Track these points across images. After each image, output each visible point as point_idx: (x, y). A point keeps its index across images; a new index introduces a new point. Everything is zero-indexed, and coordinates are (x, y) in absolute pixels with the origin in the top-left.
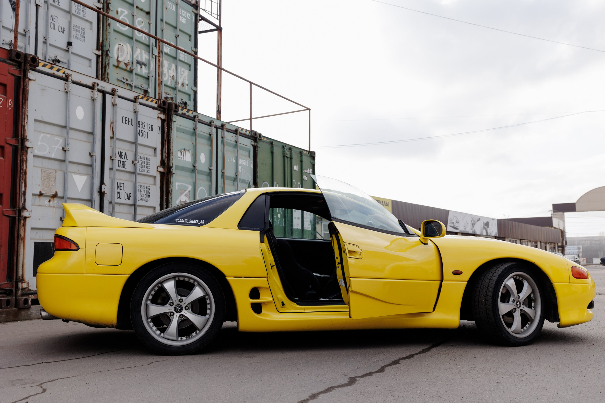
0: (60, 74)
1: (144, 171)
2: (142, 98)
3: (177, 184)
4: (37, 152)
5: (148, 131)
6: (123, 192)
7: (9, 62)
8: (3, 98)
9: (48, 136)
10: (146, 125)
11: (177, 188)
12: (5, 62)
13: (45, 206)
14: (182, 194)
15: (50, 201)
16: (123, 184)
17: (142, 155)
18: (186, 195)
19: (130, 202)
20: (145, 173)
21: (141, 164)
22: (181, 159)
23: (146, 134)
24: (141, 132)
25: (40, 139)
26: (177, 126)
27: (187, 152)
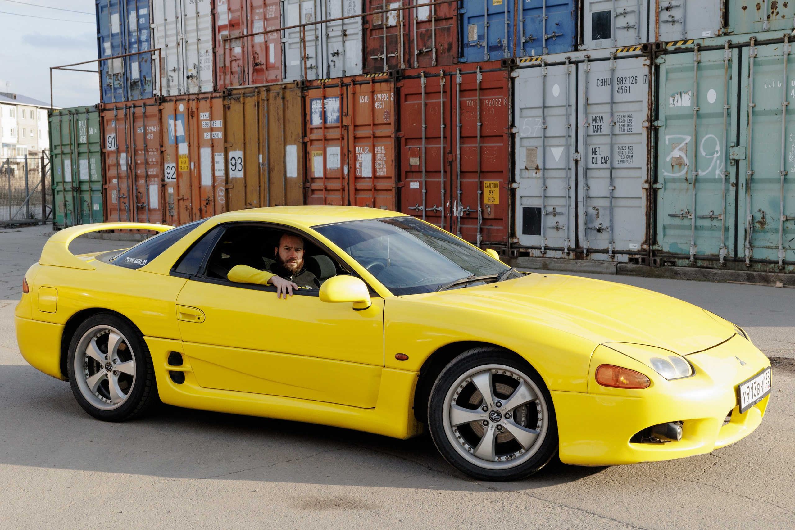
0: (538, 62)
1: (624, 130)
2: (622, 51)
3: (667, 137)
4: (522, 135)
5: (631, 85)
6: (599, 157)
7: (504, 69)
8: (501, 98)
9: (530, 119)
10: (628, 79)
11: (667, 142)
12: (501, 70)
13: (532, 178)
14: (674, 148)
15: (536, 173)
16: (599, 148)
17: (621, 114)
18: (680, 149)
19: (607, 165)
20: (626, 132)
21: (621, 124)
22: (673, 106)
23: (628, 89)
24: (621, 89)
25: (524, 124)
26: (667, 67)
27: (683, 95)
